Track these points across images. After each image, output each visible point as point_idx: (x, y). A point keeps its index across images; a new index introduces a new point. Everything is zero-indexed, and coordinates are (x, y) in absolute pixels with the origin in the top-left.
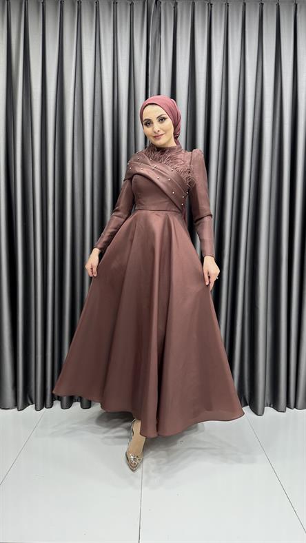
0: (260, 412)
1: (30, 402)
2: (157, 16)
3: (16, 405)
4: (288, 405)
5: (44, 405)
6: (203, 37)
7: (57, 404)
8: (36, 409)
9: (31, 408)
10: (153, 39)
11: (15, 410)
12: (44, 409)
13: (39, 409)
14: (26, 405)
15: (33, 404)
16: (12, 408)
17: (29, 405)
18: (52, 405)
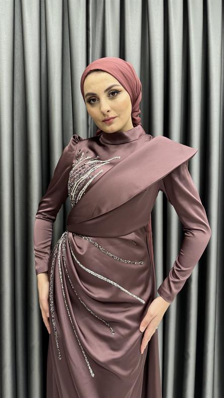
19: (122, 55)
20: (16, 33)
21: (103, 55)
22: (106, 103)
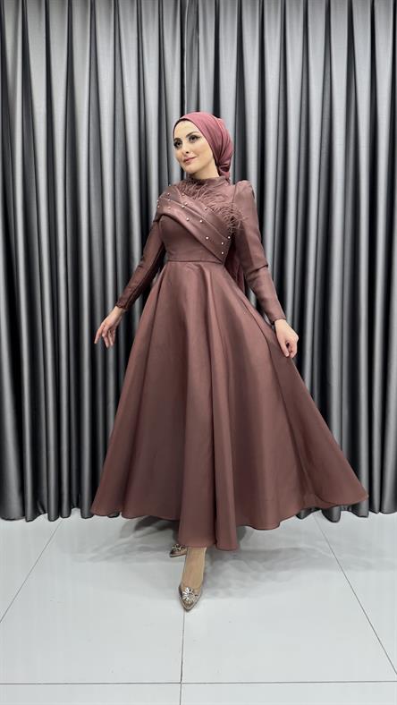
0: (335, 518)
1: (41, 511)
2: (193, 10)
3: (24, 515)
4: (371, 508)
5: (59, 513)
6: (254, 35)
7: (76, 513)
8: (50, 520)
9: (43, 518)
10: (190, 37)
11: (23, 521)
12: (60, 518)
13: (52, 518)
14: (36, 514)
15: (45, 513)
16: (19, 519)
17: (40, 514)
18: (69, 514)
19: (217, 112)
20: (117, 108)
22: (186, 146)
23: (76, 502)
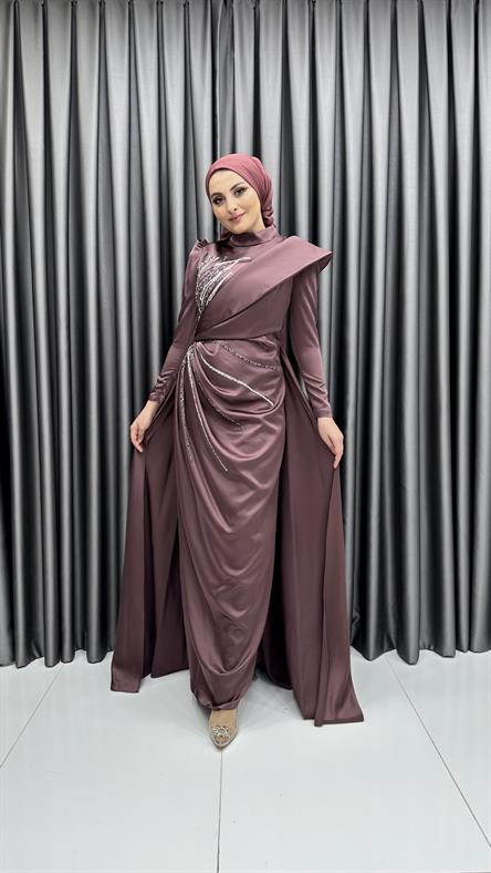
0: (412, 658)
1: (36, 653)
2: (228, 23)
3: (14, 659)
4: (458, 646)
5: (59, 657)
7: (81, 656)
8: (47, 665)
9: (38, 663)
10: (223, 60)
11: (12, 667)
12: (61, 663)
13: (51, 664)
14: (30, 657)
15: (41, 656)
16: (8, 665)
17: (35, 658)
18: (72, 657)
19: (257, 151)
20: (133, 143)
21: (234, 151)
22: (232, 202)
23: (81, 643)
